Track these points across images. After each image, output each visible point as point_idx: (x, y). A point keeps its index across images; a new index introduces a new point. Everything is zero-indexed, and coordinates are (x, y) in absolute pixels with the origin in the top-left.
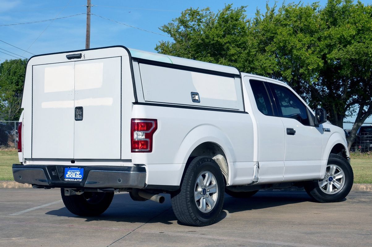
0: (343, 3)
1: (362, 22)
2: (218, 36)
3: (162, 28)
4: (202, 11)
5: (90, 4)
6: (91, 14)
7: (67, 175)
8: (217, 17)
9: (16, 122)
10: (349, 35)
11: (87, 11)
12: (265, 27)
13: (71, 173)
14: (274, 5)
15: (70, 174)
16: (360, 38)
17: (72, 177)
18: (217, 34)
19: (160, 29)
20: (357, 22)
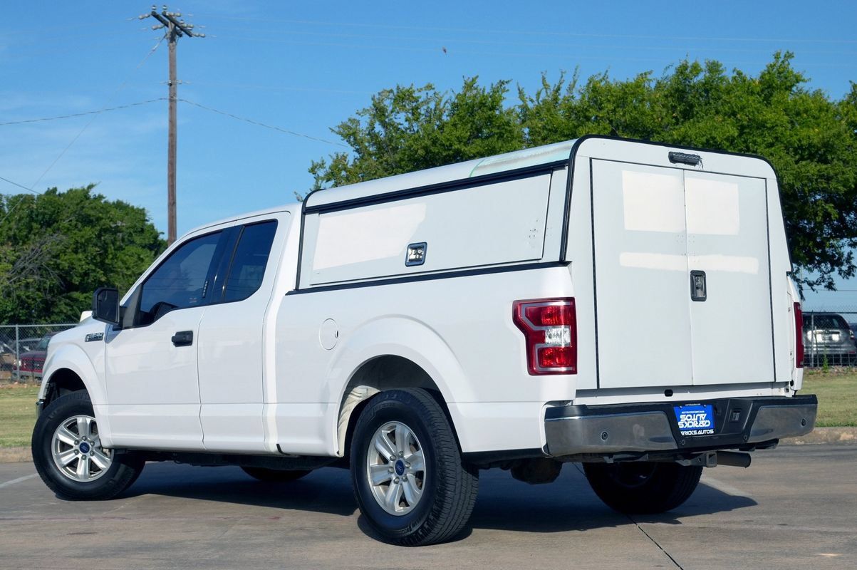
0: (704, 73)
1: (749, 111)
2: (459, 140)
3: (337, 129)
4: (420, 90)
5: (175, 79)
6: (177, 99)
7: (679, 423)
8: (447, 105)
9: (20, 328)
10: (725, 137)
11: (170, 94)
12: (549, 122)
13: (689, 418)
14: (559, 78)
15: (687, 421)
16: (745, 142)
17: (691, 427)
18: (458, 138)
19: (333, 131)
20: (737, 110)
